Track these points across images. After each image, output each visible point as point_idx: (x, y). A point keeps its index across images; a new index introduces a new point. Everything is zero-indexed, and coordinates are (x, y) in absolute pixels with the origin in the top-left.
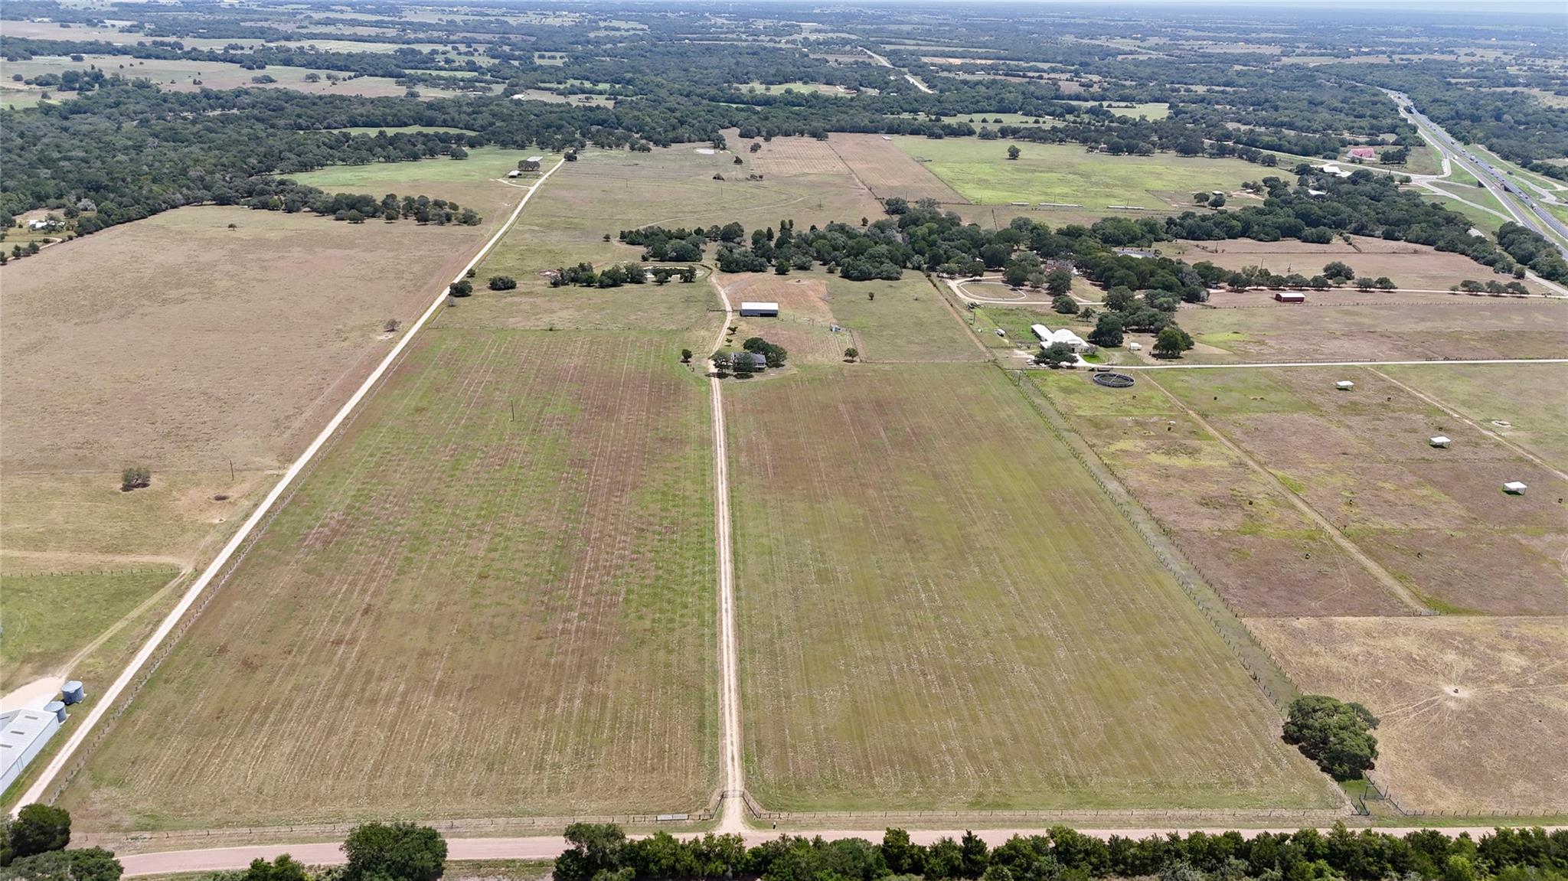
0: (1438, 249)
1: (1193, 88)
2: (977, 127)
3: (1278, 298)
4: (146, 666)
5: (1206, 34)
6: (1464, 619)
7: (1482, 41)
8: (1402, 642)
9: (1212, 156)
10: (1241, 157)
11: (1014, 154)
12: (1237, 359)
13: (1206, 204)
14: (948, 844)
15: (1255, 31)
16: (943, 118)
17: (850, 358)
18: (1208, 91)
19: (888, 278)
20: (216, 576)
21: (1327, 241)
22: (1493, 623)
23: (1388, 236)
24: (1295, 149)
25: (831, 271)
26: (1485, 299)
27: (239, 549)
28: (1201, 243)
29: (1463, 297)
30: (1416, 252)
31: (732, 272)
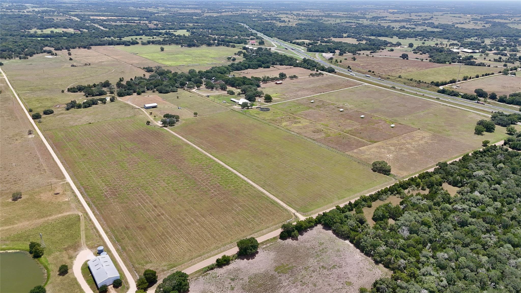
0: (294, 67)
1: (189, 24)
2: (139, 41)
3: (276, 83)
4: (110, 238)
5: (173, 6)
6: (378, 143)
7: (248, 7)
8: (373, 149)
9: (216, 46)
10: (224, 45)
11: (162, 50)
12: (283, 100)
13: (231, 60)
14: (346, 205)
15: (186, 5)
16: (122, 39)
17: (195, 115)
18: (193, 25)
19: (174, 92)
20: (93, 212)
21: (269, 68)
22: (383, 142)
23: (281, 65)
24: (236, 42)
25: (154, 92)
26: (316, 78)
27: (89, 205)
28: (242, 71)
29: (312, 78)
30: (291, 68)
31: (123, 96)
